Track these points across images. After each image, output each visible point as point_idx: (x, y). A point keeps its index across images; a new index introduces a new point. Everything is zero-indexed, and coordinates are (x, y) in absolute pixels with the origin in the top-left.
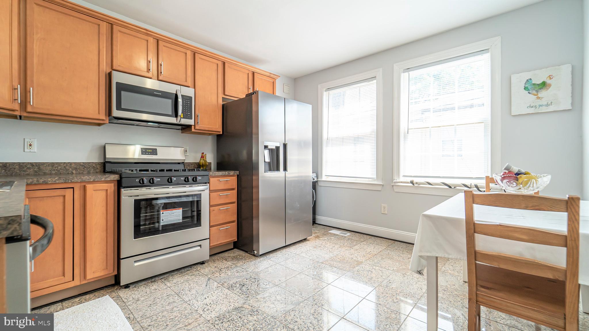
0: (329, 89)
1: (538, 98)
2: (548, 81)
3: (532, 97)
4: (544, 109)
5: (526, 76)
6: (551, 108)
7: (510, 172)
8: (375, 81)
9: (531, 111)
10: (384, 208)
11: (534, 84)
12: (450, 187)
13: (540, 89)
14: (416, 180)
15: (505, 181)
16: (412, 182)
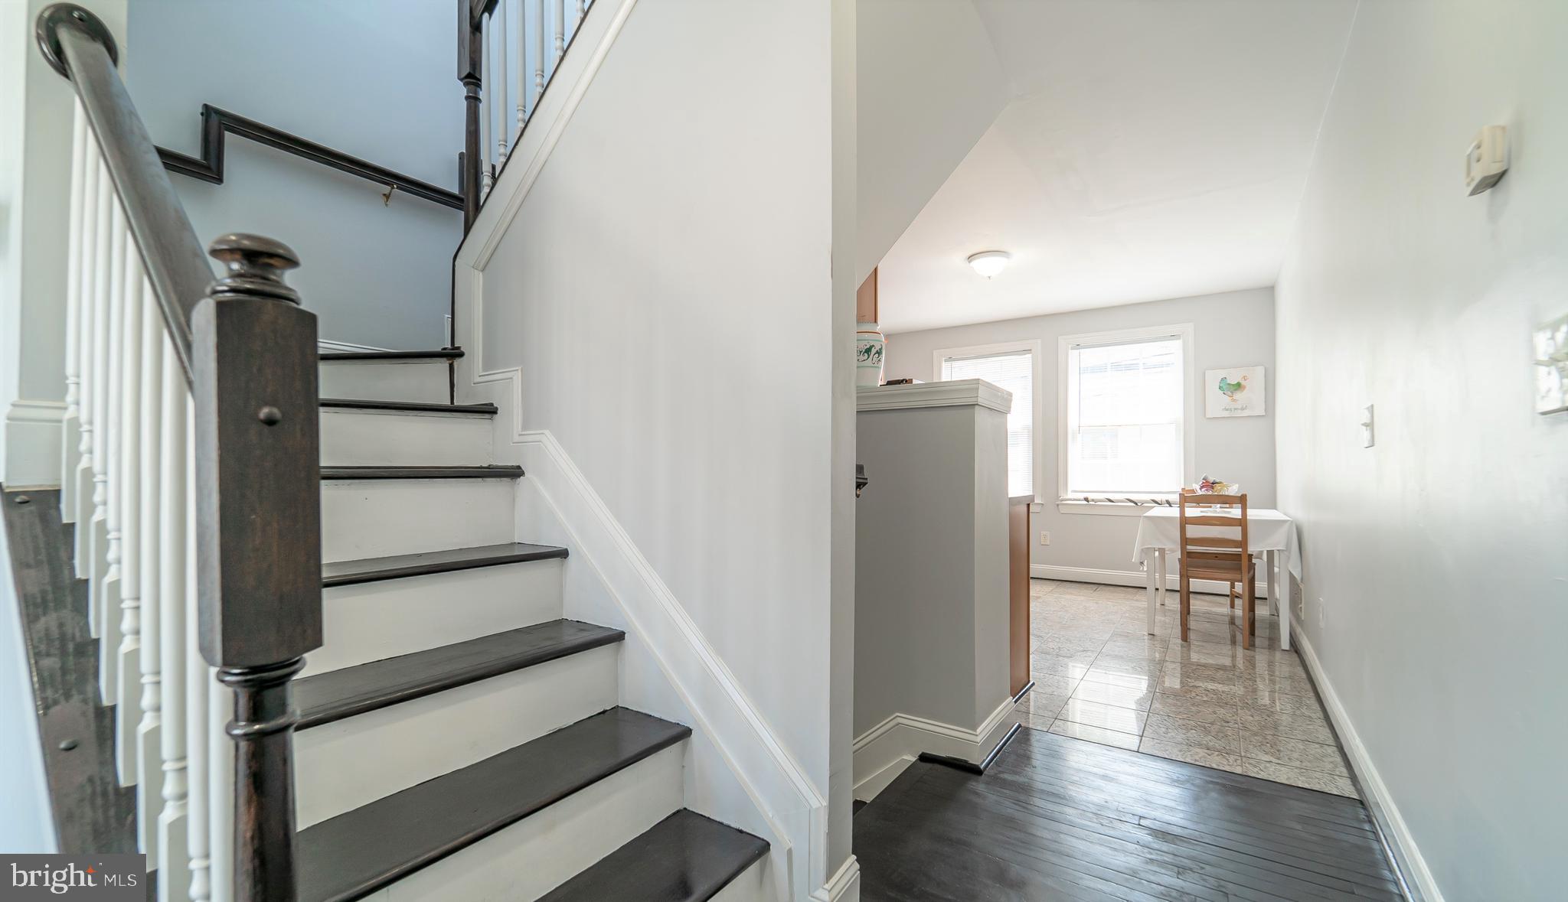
0: (950, 359)
1: (1234, 400)
2: (1243, 383)
3: (1227, 399)
4: (1239, 414)
5: (1222, 374)
6: (1246, 413)
7: (1207, 482)
8: (1030, 355)
9: (1226, 414)
10: (1045, 536)
11: (1229, 384)
12: (1136, 504)
13: (1235, 390)
14: (1091, 496)
15: (1203, 490)
16: (1086, 499)
